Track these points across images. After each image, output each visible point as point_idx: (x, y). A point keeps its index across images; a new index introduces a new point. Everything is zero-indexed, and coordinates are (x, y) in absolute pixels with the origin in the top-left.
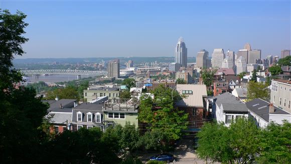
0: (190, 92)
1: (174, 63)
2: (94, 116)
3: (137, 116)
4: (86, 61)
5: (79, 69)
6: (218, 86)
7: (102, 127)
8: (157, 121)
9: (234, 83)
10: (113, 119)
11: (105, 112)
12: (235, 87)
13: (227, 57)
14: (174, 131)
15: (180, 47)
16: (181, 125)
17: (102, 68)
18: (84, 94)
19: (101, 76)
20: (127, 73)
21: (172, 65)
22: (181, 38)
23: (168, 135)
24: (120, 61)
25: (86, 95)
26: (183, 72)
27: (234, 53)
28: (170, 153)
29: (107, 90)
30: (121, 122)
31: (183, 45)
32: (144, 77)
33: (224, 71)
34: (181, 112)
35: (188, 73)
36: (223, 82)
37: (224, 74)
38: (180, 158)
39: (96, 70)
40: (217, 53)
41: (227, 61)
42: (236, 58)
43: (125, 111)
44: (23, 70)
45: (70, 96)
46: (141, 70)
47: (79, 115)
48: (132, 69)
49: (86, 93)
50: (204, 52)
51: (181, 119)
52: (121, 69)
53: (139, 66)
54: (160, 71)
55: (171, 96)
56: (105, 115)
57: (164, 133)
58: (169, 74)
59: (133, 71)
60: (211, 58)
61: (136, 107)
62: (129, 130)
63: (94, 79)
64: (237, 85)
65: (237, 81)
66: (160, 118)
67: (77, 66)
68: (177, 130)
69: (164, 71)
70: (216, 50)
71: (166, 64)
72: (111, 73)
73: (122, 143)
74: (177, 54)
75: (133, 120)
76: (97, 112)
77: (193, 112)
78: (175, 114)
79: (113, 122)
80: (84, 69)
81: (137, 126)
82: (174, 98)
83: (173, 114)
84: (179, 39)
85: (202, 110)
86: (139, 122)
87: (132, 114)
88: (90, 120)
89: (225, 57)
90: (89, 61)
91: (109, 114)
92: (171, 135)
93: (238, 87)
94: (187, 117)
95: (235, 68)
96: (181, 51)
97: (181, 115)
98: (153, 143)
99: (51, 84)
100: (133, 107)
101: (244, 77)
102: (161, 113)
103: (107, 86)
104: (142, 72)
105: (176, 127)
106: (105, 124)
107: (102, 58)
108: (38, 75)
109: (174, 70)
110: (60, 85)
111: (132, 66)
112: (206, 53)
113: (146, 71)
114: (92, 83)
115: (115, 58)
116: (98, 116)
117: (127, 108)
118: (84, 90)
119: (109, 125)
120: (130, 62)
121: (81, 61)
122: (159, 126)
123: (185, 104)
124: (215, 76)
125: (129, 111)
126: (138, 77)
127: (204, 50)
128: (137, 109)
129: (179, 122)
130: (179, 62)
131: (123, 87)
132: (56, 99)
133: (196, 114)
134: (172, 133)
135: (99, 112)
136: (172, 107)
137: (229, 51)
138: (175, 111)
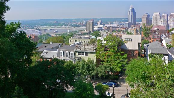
0: (130, 40)
1: (128, 22)
2: (69, 53)
3: (95, 55)
4: (74, 21)
5: (70, 26)
6: (153, 37)
7: (74, 61)
8: (107, 58)
9: (164, 36)
10: (81, 56)
11: (76, 51)
12: (165, 38)
13: (162, 18)
14: (117, 65)
15: (131, 11)
16: (122, 61)
17: (83, 25)
18: (70, 41)
19: (82, 30)
20: (98, 29)
21: (126, 24)
22: (132, 5)
23: (113, 68)
24: (94, 21)
25: (70, 42)
26: (133, 28)
27: (167, 15)
28: (116, 81)
29: (83, 38)
30: (85, 58)
31: (133, 10)
32: (108, 31)
33: (158, 27)
34: (123, 52)
35: (137, 29)
36: (157, 34)
37: (158, 30)
38: (122, 85)
39: (80, 26)
40: (156, 15)
41: (162, 21)
42: (169, 19)
43: (88, 51)
44: (38, 26)
45: (59, 41)
46: (107, 26)
47: (61, 53)
48: (101, 26)
49: (70, 40)
50: (147, 15)
51: (122, 57)
52: (95, 26)
53: (106, 24)
54: (119, 27)
55: (116, 41)
56: (76, 53)
57: (111, 67)
58: (124, 29)
59: (101, 27)
60: (152, 19)
61: (95, 48)
62: (89, 64)
63: (78, 32)
64: (167, 37)
65: (167, 34)
66: (109, 56)
67: (68, 24)
68: (119, 65)
69: (122, 27)
70: (155, 13)
71: (123, 23)
72: (89, 28)
73: (84, 72)
74: (130, 16)
75: (93, 57)
76: (71, 51)
77: (132, 53)
78: (119, 54)
79: (81, 58)
80: (72, 26)
81: (95, 61)
82: (118, 43)
83: (117, 54)
84: (131, 6)
85: (137, 52)
86: (96, 59)
87: (92, 53)
88: (67, 56)
89: (161, 18)
90: (75, 21)
91: (79, 52)
92: (116, 68)
93: (167, 38)
94: (126, 56)
95: (168, 26)
96: (132, 14)
97: (122, 55)
98: (103, 72)
99: (53, 35)
100: (93, 48)
101: (172, 32)
102: (109, 53)
103: (86, 37)
104: (107, 28)
105: (119, 62)
106: (76, 59)
107: (84, 19)
108: (46, 29)
109: (128, 27)
110: (58, 36)
111: (101, 24)
112: (148, 16)
113: (110, 28)
114: (76, 35)
115: (90, 19)
116: (72, 54)
117: (89, 49)
118: (69, 39)
119: (78, 60)
120: (100, 21)
121: (71, 20)
122: (108, 61)
123: (127, 47)
124: (152, 31)
125: (90, 51)
126: (105, 31)
127: (147, 14)
128: (95, 50)
129: (121, 59)
130: (131, 22)
131: (93, 37)
132: (51, 43)
133: (134, 55)
134: (116, 67)
135: (72, 51)
136: (116, 49)
137: (164, 14)
138: (119, 52)
